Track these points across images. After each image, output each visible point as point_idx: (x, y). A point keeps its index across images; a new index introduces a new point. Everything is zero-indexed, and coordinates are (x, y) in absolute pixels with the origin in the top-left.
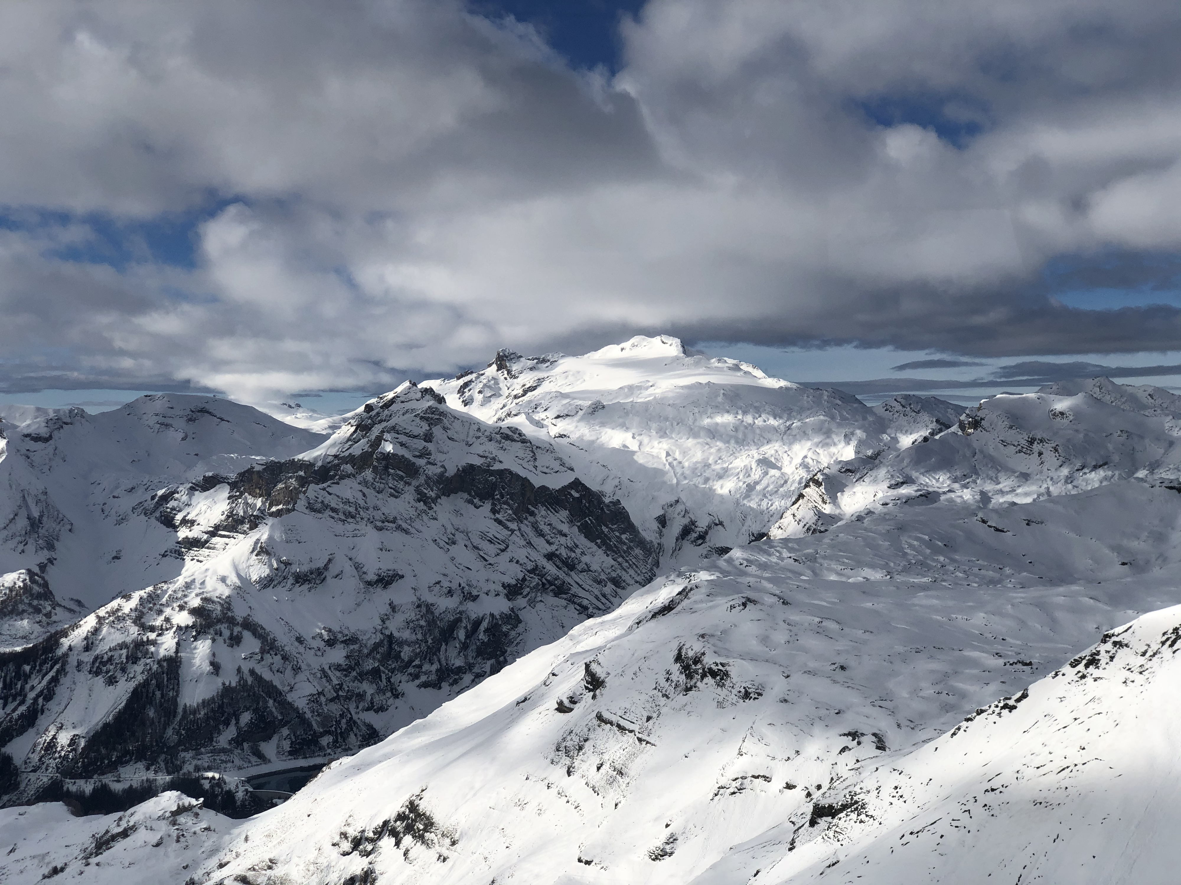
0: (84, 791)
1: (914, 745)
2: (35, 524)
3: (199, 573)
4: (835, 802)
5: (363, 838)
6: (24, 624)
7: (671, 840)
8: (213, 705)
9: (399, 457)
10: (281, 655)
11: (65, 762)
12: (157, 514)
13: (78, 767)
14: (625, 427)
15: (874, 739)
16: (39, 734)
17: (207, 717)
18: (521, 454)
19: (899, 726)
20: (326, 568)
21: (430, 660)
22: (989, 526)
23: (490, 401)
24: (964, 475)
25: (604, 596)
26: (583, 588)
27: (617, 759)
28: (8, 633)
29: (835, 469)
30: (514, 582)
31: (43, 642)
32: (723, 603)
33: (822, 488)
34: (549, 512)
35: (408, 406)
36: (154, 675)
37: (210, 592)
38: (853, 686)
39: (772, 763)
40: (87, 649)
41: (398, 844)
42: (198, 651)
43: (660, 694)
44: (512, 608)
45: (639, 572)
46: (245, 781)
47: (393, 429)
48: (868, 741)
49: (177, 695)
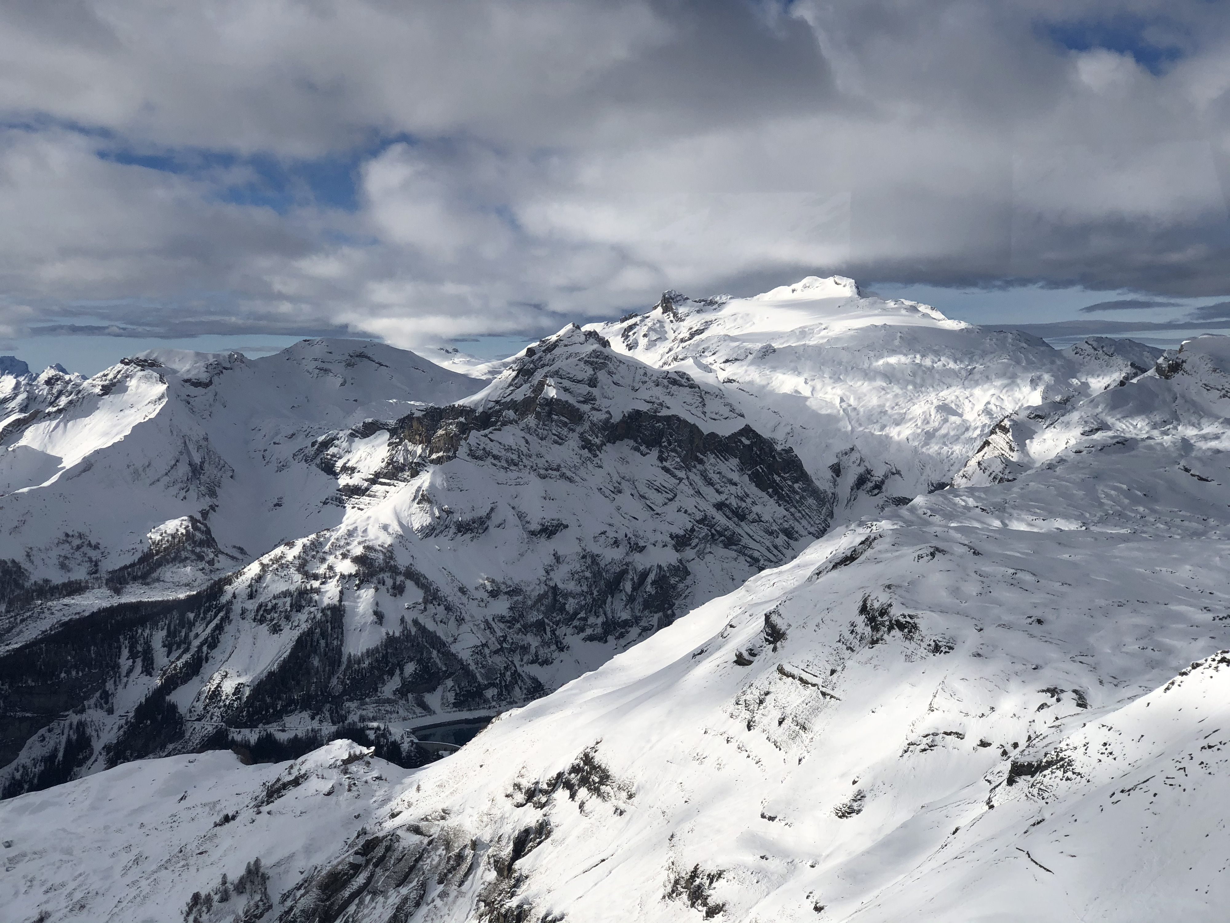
0: (249, 741)
1: (1119, 702)
2: (196, 471)
3: (361, 521)
4: (1035, 760)
5: (537, 789)
6: (188, 571)
7: (859, 797)
8: (377, 655)
9: (562, 402)
10: (445, 606)
11: (229, 711)
12: (318, 461)
13: (243, 716)
14: (797, 371)
15: (1074, 696)
16: (204, 682)
17: (371, 667)
18: (689, 399)
19: (1101, 682)
20: (488, 516)
21: (595, 612)
22: (1192, 475)
23: (656, 345)
24: (1164, 421)
25: (776, 547)
26: (754, 540)
27: (800, 713)
28: (171, 580)
29: (1023, 415)
30: (682, 533)
31: (207, 589)
32: (909, 552)
33: (1010, 435)
34: (718, 460)
35: (571, 349)
36: (319, 624)
37: (373, 540)
38: (1050, 640)
39: (965, 720)
40: (251, 596)
41: (572, 796)
42: (362, 600)
43: (845, 647)
44: (681, 560)
45: (812, 523)
46: (411, 732)
47: (556, 374)
48: (1068, 698)
49: (342, 645)
